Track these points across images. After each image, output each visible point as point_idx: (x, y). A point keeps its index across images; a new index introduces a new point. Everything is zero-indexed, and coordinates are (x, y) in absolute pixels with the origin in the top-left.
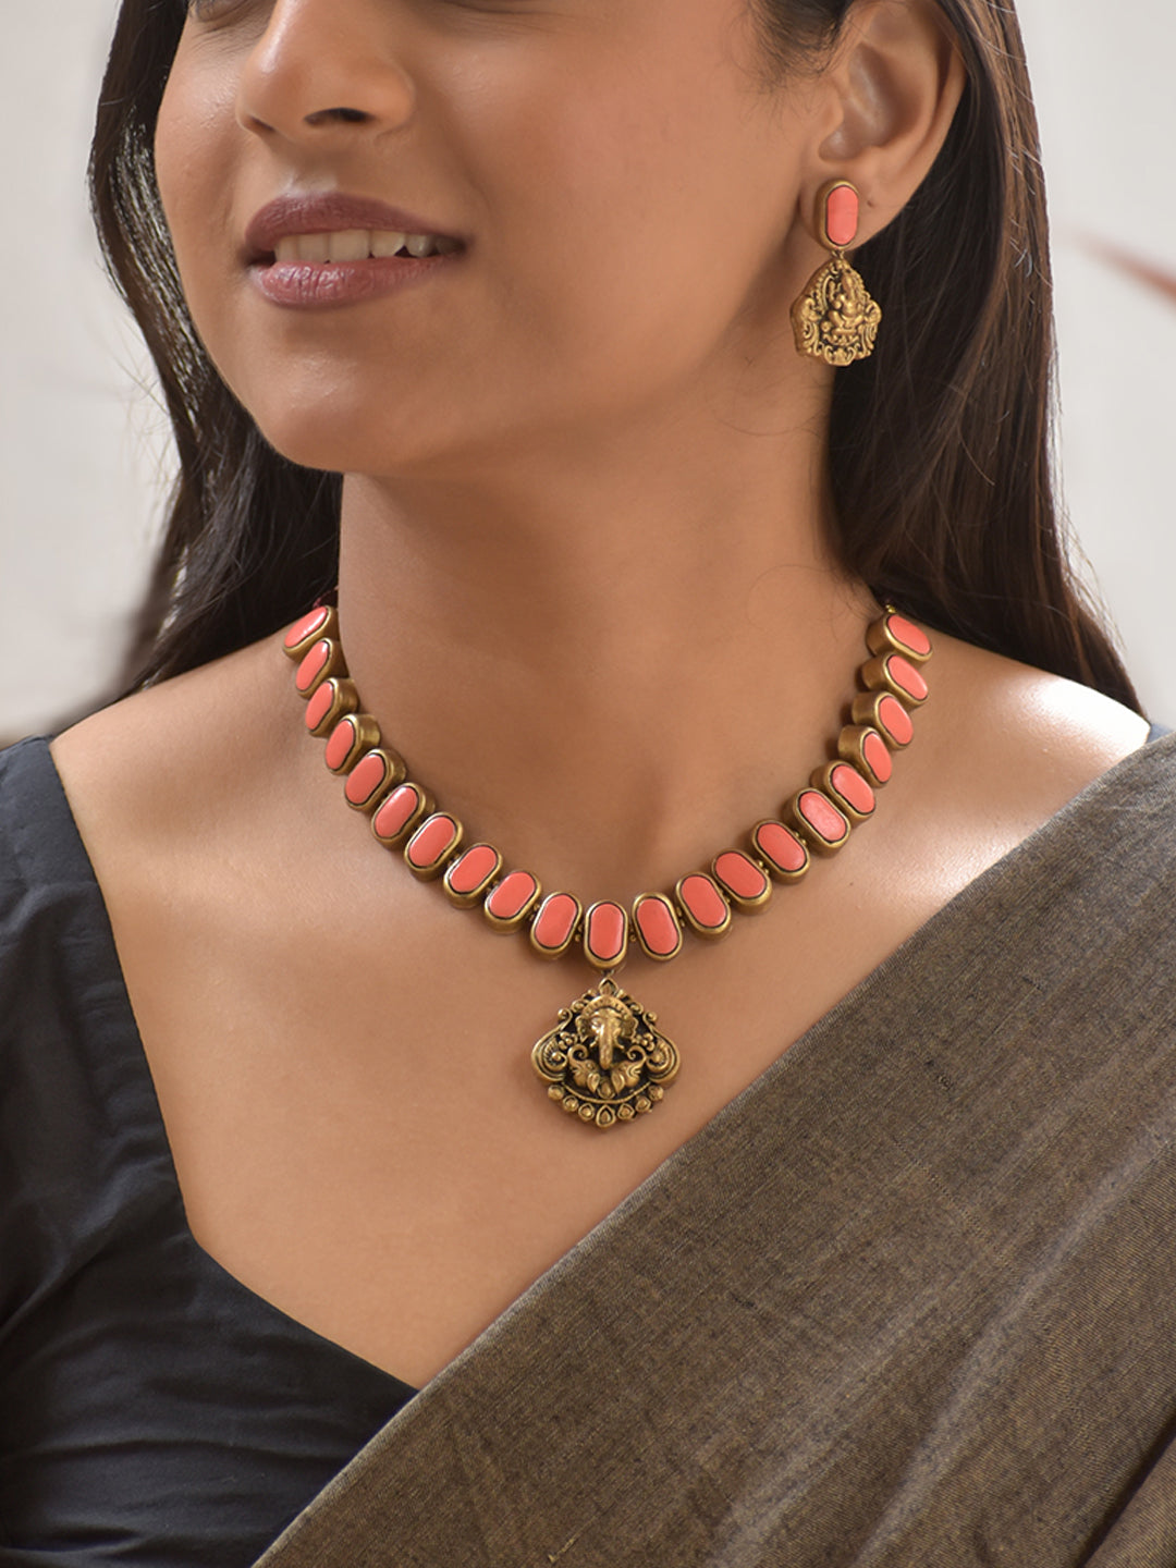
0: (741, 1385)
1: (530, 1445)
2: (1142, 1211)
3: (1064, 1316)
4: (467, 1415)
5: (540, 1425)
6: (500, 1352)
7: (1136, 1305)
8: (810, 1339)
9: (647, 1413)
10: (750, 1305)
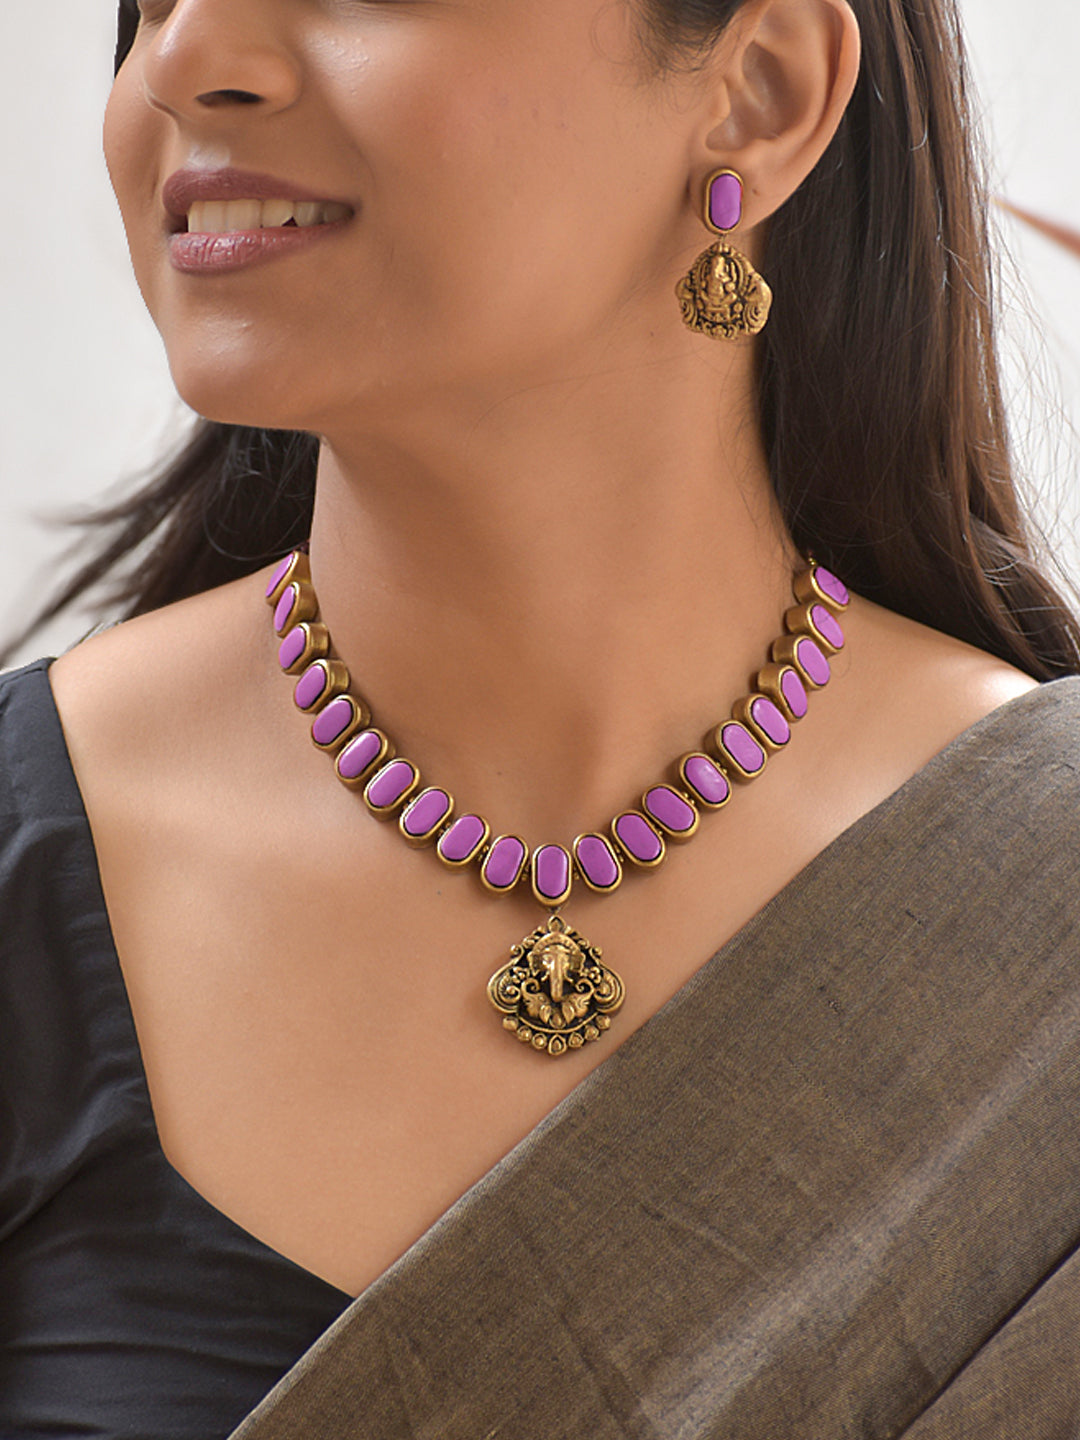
0: (651, 1291)
1: (455, 1347)
2: (1019, 1126)
3: (949, 1222)
4: (398, 1319)
5: (464, 1328)
6: (428, 1259)
7: (1015, 1211)
8: (716, 1249)
9: (563, 1316)
10: (659, 1216)
